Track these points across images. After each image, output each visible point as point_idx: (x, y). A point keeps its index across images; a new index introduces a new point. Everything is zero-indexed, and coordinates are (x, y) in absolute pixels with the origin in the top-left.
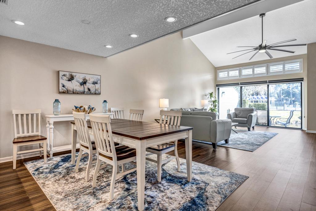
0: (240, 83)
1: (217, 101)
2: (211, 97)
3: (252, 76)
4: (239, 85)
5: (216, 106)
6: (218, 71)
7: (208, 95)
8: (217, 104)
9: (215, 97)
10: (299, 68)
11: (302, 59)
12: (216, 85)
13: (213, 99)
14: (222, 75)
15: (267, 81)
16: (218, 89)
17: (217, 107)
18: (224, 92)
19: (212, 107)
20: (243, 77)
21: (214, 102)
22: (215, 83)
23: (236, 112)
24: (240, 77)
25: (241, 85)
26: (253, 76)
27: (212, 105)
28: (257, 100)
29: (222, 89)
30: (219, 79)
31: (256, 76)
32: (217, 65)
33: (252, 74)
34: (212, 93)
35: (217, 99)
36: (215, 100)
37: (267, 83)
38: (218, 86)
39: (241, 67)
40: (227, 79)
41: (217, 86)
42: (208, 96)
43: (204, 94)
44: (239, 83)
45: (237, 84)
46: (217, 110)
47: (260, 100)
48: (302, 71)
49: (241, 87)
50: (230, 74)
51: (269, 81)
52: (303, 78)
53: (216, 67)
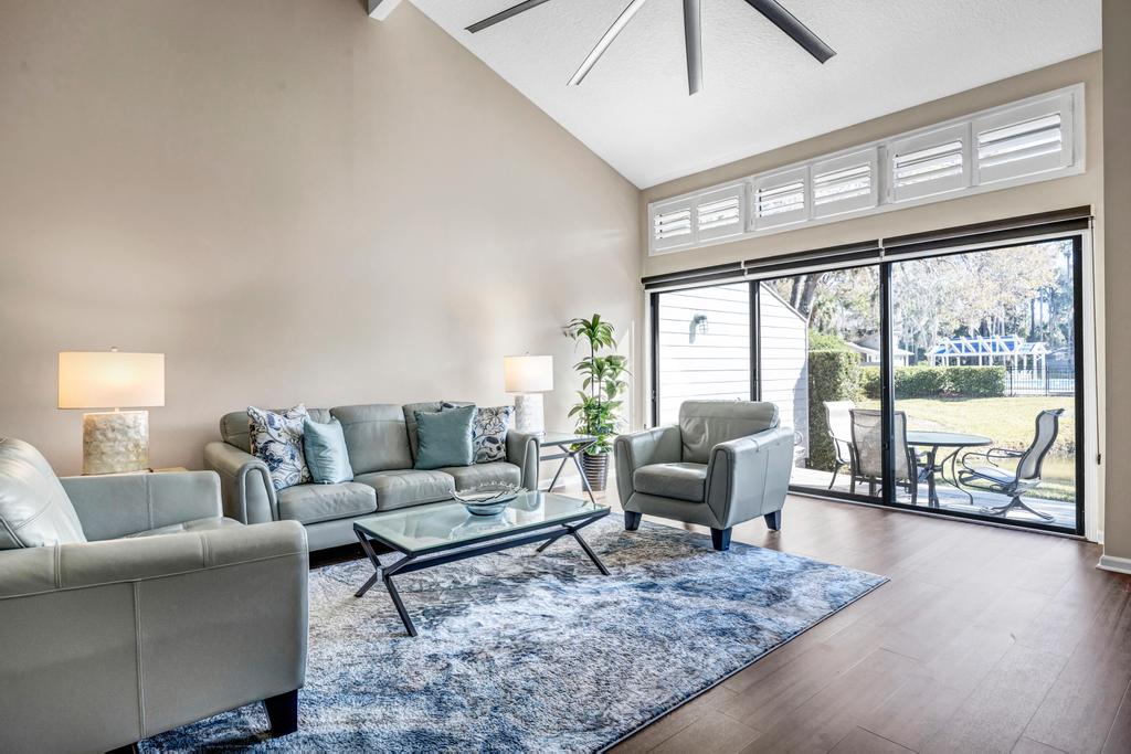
0: (746, 263)
3: (802, 222)
4: (741, 273)
6: (650, 205)
10: (1059, 149)
11: (1080, 86)
12: (644, 280)
14: (672, 228)
15: (875, 242)
16: (654, 298)
18: (703, 318)
20: (761, 230)
21: (600, 366)
22: (639, 272)
23: (683, 427)
24: (746, 230)
25: (751, 271)
26: (810, 220)
28: (973, 353)
30: (656, 250)
31: (821, 219)
32: (648, 177)
33: (801, 206)
37: (876, 253)
38: (653, 284)
39: (750, 178)
40: (689, 245)
41: (647, 287)
44: (739, 264)
45: (730, 270)
47: (985, 354)
48: (1080, 167)
49: (754, 286)
50: (701, 220)
51: (886, 241)
52: (1087, 209)
53: (640, 188)
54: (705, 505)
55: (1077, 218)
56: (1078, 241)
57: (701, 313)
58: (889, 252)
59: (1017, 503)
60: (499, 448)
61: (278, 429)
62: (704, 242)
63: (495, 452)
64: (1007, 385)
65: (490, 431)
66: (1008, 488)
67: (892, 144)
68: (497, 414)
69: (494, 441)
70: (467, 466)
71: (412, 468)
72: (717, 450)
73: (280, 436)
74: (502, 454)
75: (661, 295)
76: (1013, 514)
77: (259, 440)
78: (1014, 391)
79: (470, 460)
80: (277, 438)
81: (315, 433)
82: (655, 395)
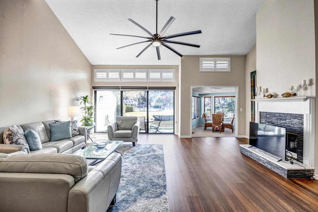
0: (121, 87)
1: (94, 108)
2: (85, 102)
3: (132, 81)
4: (119, 89)
5: (91, 114)
6: (95, 69)
7: (80, 99)
8: (93, 111)
9: (91, 102)
10: (172, 78)
11: (175, 70)
12: (93, 87)
13: (88, 105)
14: (100, 76)
15: (147, 87)
16: (95, 92)
17: (93, 116)
18: (102, 97)
19: (87, 115)
20: (124, 81)
21: (89, 109)
22: (91, 85)
23: (118, 122)
24: (120, 80)
25: (121, 89)
26: (134, 81)
27: (86, 113)
29: (99, 93)
30: (96, 80)
31: (136, 81)
33: (133, 78)
34: (87, 96)
35: (93, 105)
36: (91, 107)
37: (147, 89)
38: (95, 88)
39: (122, 69)
40: (106, 81)
41: (93, 89)
42: (80, 101)
43: (74, 97)
44: (119, 87)
45: (117, 88)
46: (93, 119)
48: (175, 81)
49: (122, 92)
50: (109, 76)
51: (149, 87)
52: (176, 87)
53: (92, 64)
54: (132, 138)
55: (174, 88)
56: (174, 91)
57: (101, 96)
58: (149, 89)
59: (157, 131)
60: (77, 132)
61: (20, 134)
62: (110, 81)
63: (76, 133)
64: (134, 109)
65: (74, 128)
66: (157, 129)
67: (150, 70)
68: (74, 123)
69: (76, 130)
70: (71, 138)
71: (50, 141)
72: (134, 127)
73: (21, 136)
74: (78, 133)
75: (97, 91)
76: (157, 132)
77: (14, 139)
78: (135, 111)
79: (71, 136)
80: (21, 137)
81: (34, 134)
82: (95, 115)
